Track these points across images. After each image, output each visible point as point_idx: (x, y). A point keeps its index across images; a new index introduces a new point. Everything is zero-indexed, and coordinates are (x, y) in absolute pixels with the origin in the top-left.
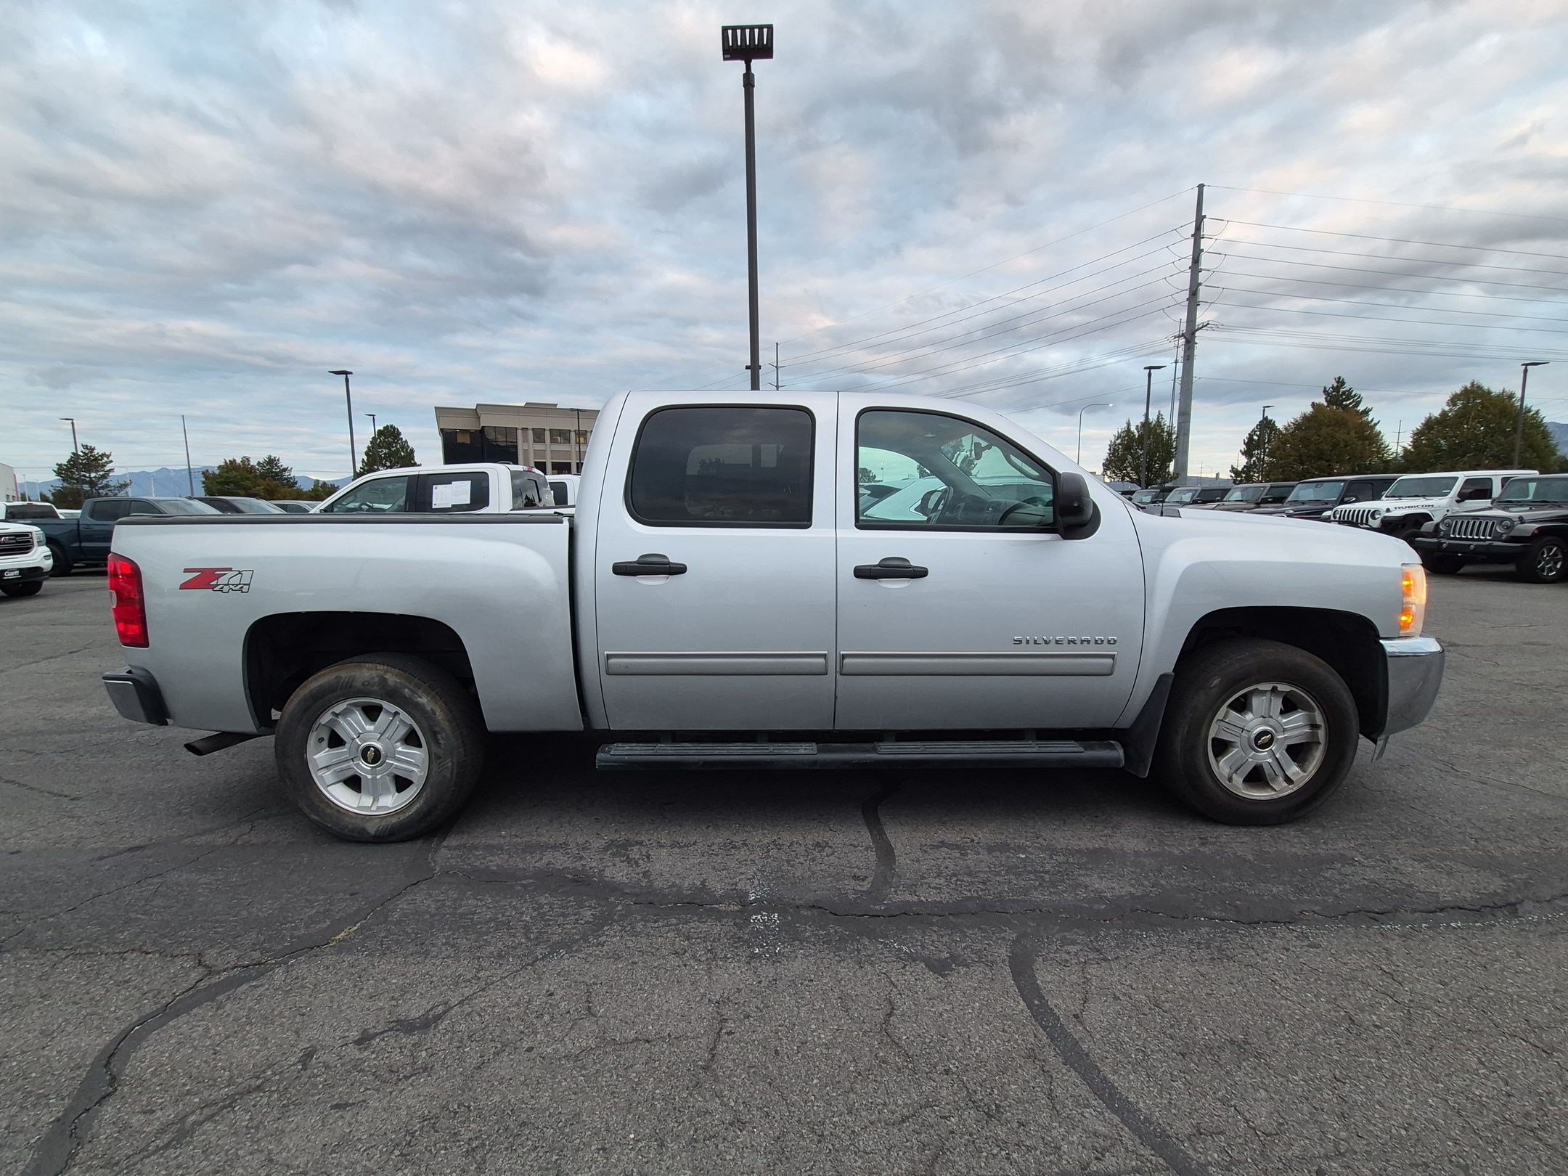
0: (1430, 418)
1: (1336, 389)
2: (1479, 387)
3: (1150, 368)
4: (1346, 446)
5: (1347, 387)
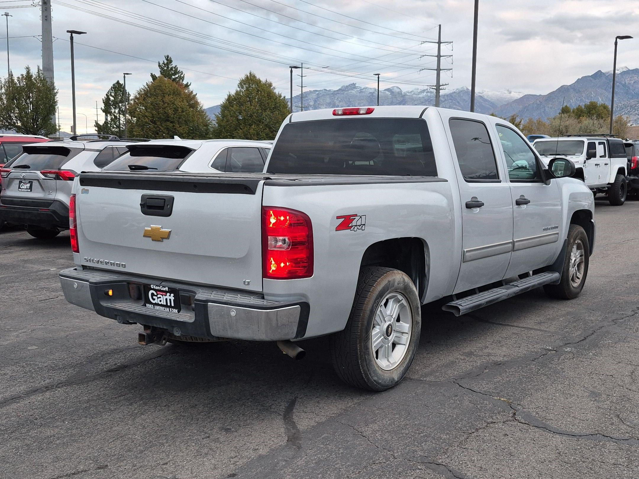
0: (229, 96)
1: (167, 65)
2: (254, 77)
3: (72, 32)
4: (183, 112)
5: (174, 64)
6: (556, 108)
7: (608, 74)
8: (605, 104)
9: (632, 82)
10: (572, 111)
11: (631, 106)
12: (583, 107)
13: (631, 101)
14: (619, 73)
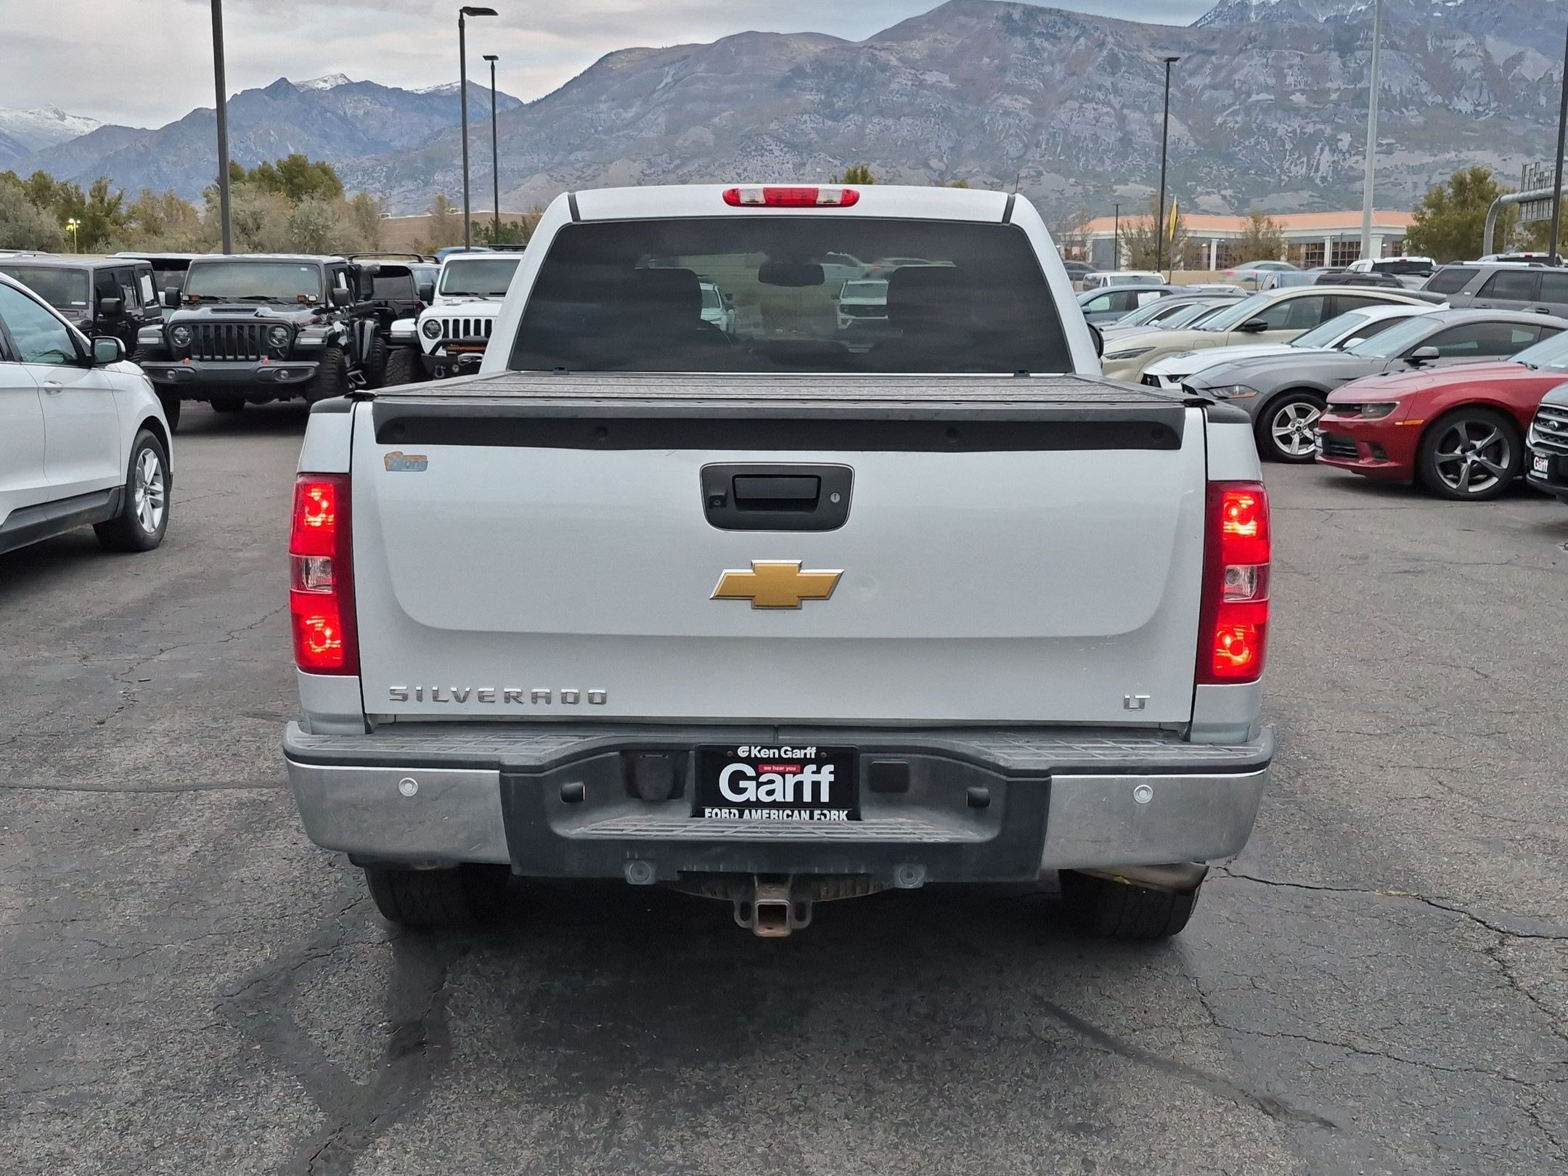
6: (186, 166)
7: (304, 89)
8: (324, 163)
9: (361, 112)
10: (247, 174)
11: (364, 171)
12: (275, 168)
13: (364, 158)
14: (328, 88)
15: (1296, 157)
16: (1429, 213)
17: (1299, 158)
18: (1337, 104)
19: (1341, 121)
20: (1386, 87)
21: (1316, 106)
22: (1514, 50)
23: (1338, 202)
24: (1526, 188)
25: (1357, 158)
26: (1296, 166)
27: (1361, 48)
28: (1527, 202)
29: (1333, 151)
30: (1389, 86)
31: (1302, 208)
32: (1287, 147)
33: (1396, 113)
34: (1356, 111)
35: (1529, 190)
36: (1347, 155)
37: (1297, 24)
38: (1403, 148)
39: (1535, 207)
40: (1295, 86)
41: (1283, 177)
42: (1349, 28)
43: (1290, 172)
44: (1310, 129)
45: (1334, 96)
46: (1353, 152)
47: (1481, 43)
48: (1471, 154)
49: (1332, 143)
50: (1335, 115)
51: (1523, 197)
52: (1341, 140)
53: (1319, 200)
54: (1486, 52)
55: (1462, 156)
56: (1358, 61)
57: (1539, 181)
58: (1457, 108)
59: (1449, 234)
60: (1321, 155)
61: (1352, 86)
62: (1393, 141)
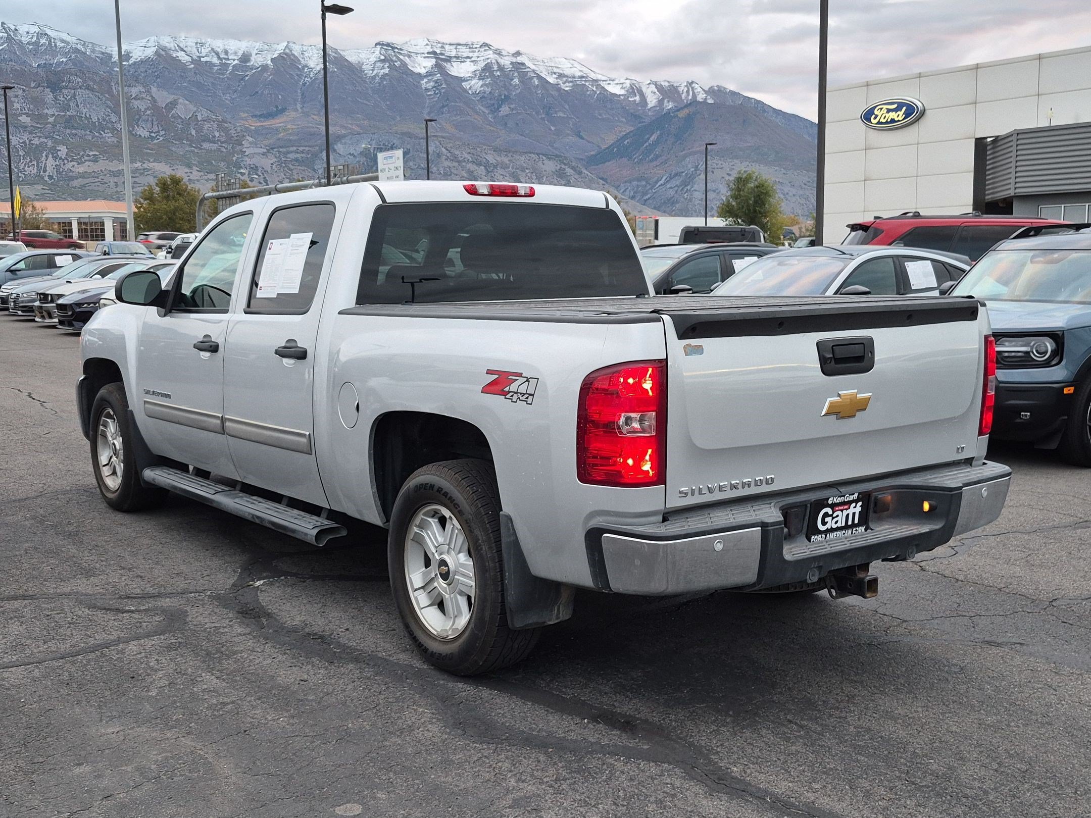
15: (28, 161)
16: (145, 203)
17: (31, 161)
18: (54, 126)
19: (58, 137)
20: (88, 116)
21: (38, 125)
22: (171, 98)
23: (63, 194)
24: (220, 189)
25: (73, 163)
26: (29, 167)
27: (66, 87)
28: (222, 198)
29: (55, 158)
30: (90, 115)
31: (37, 197)
32: (20, 153)
33: (97, 134)
34: (68, 131)
35: (222, 191)
36: (66, 161)
37: (17, 67)
38: (105, 158)
39: (228, 201)
40: (21, 110)
41: (20, 174)
42: (56, 73)
43: (25, 171)
44: (36, 141)
45: (51, 120)
46: (70, 159)
47: (148, 92)
48: (151, 165)
49: (54, 152)
50: (54, 132)
51: (219, 195)
52: (60, 150)
53: (50, 192)
54: (152, 96)
55: (145, 166)
56: (65, 96)
57: (228, 185)
58: (138, 133)
59: (161, 218)
60: (46, 160)
61: (63, 114)
62: (98, 153)
